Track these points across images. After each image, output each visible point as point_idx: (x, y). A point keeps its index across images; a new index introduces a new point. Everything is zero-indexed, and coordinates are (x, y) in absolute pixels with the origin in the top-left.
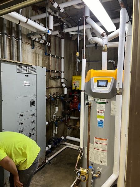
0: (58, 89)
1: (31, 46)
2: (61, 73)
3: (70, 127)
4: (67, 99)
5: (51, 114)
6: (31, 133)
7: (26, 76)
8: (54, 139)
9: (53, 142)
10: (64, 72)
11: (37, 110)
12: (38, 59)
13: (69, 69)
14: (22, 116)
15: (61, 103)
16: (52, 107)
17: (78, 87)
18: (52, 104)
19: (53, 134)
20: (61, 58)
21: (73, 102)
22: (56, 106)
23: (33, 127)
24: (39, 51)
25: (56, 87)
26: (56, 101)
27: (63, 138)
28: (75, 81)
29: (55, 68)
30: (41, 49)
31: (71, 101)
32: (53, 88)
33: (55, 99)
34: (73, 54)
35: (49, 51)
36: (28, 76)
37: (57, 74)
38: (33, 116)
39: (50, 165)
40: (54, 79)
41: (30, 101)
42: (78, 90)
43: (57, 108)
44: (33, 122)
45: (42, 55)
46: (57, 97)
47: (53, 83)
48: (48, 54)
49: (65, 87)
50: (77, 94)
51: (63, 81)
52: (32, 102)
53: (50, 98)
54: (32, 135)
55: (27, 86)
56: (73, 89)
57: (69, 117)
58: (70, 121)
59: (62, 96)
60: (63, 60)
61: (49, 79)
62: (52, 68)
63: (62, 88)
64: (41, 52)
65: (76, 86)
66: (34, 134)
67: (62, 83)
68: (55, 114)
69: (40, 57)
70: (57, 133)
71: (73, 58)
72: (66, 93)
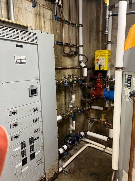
0: (76, 70)
1: (31, 3)
2: (78, 48)
3: (92, 121)
4: (88, 84)
5: (66, 105)
6: (33, 138)
7: (17, 46)
8: (70, 138)
9: (70, 141)
10: (82, 46)
11: (41, 101)
12: (44, 24)
13: (90, 42)
14: (14, 113)
15: (80, 89)
16: (67, 95)
17: (104, 66)
18: (67, 91)
19: (70, 129)
20: (79, 26)
21: (96, 88)
22: (72, 93)
23: (36, 128)
24: (45, 12)
25: (73, 68)
26: (73, 86)
27: (82, 134)
28: (99, 58)
29: (70, 40)
30: (47, 9)
31: (93, 86)
32: (68, 68)
33: (71, 84)
34: (95, 20)
35: (60, 14)
36: (21, 46)
37: (74, 50)
38: (36, 112)
39: (65, 174)
40: (69, 56)
41: (29, 89)
42: (103, 70)
43: (74, 96)
44: (36, 121)
45: (50, 19)
46: (73, 81)
47: (68, 62)
48: (59, 18)
49: (84, 68)
50: (101, 76)
51: (81, 58)
52: (32, 90)
53: (63, 83)
54: (35, 139)
55: (21, 63)
56: (96, 69)
57: (91, 107)
58: (91, 111)
59: (81, 80)
60: (81, 29)
61: (62, 55)
62: (66, 40)
63: (81, 68)
64: (48, 14)
65: (100, 66)
66: (38, 138)
67: (80, 62)
68: (71, 104)
69: (47, 21)
70: (74, 129)
71: (95, 26)
72: (85, 75)
